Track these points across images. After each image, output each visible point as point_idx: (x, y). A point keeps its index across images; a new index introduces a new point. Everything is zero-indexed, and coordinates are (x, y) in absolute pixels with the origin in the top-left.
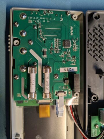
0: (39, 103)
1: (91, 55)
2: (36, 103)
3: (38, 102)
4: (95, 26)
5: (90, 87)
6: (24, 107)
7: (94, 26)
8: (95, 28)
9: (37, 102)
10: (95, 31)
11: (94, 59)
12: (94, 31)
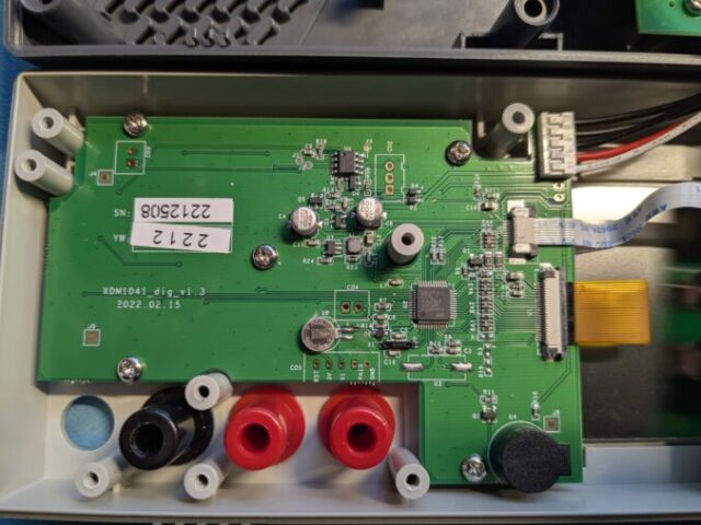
0: (565, 348)
1: (272, 33)
2: (563, 362)
3: (560, 351)
4: (103, 10)
5: (464, 40)
6: (585, 436)
7: (103, 14)
8: (111, 9)
9: (558, 358)
10: (134, 10)
11: (292, 16)
12: (129, 18)
